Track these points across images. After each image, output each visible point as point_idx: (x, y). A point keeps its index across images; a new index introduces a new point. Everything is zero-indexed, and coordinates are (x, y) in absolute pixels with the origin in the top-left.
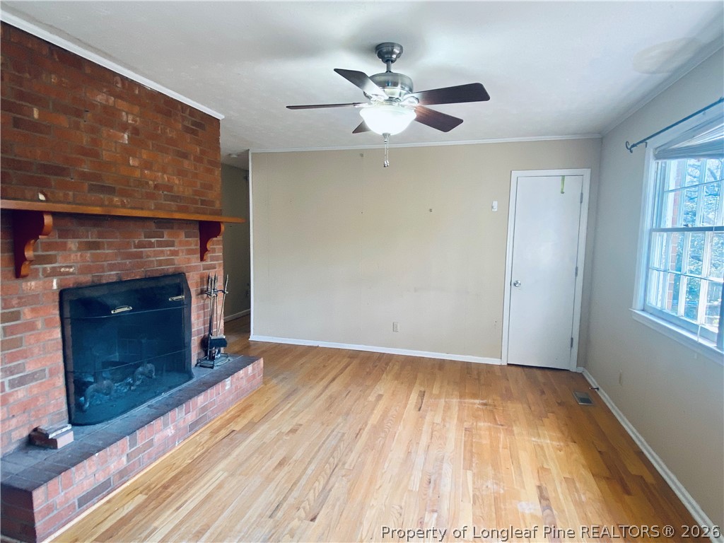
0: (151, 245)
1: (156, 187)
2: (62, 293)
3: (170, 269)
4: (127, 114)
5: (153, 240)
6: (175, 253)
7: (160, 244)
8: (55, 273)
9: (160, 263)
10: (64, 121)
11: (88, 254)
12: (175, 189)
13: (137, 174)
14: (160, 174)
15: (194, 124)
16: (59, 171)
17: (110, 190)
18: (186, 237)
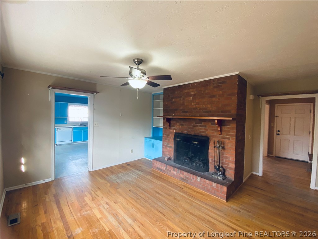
0: (197, 126)
1: (200, 109)
2: (176, 133)
3: (204, 134)
4: (192, 92)
5: (198, 125)
6: (206, 130)
7: (200, 126)
8: (175, 129)
9: (200, 132)
10: (178, 99)
11: (181, 126)
12: (208, 109)
13: (194, 107)
14: (202, 105)
15: (219, 83)
16: (176, 110)
17: (186, 112)
18: (212, 125)
